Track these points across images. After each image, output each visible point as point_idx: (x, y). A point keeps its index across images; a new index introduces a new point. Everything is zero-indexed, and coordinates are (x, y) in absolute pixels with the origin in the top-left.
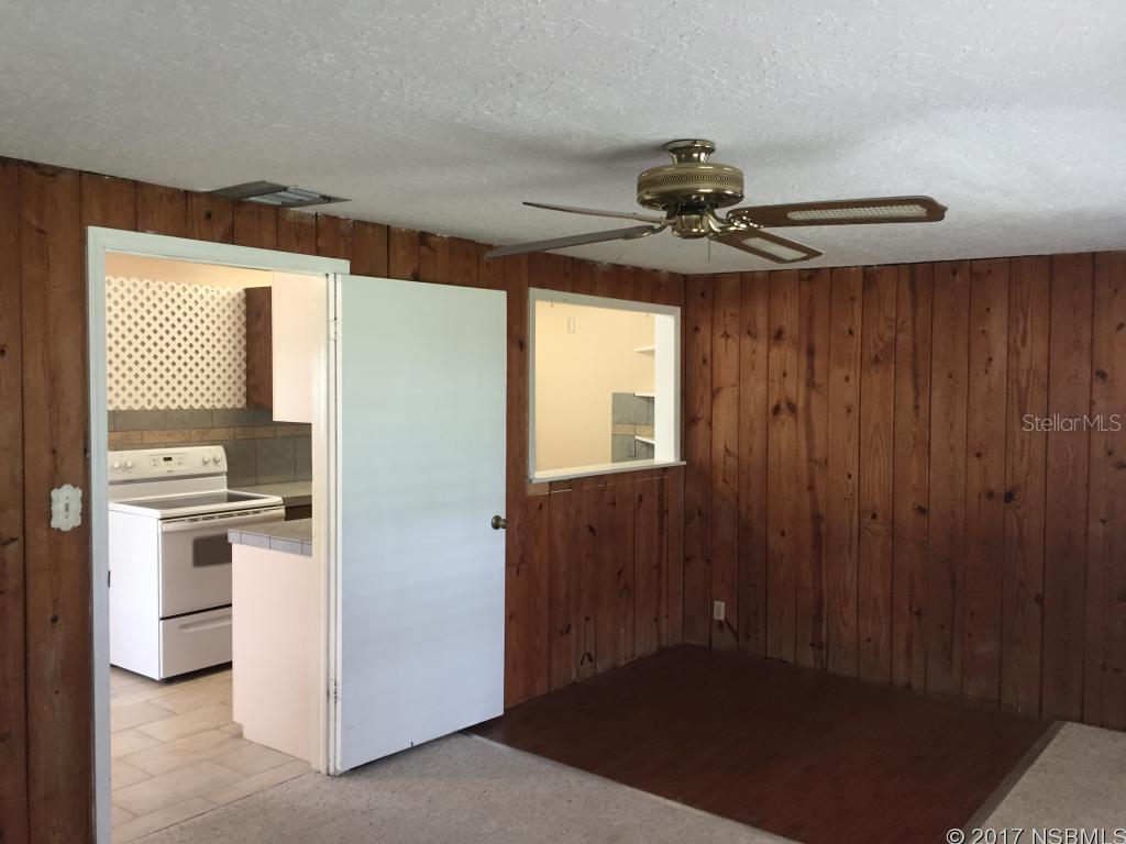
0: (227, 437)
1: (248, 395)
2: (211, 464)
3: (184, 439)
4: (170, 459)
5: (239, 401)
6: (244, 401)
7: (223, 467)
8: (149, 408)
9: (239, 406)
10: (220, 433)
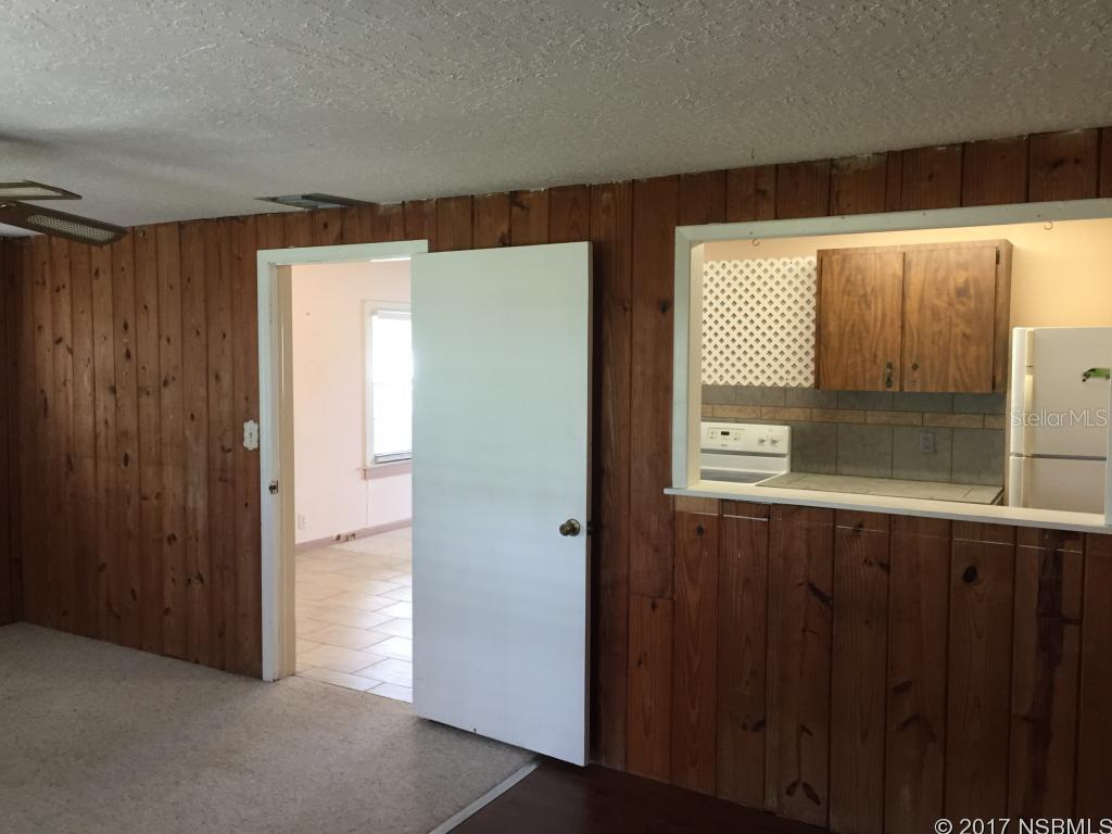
0: (802, 418)
1: (817, 373)
2: (767, 444)
3: (753, 415)
4: (727, 434)
5: (806, 379)
6: (812, 380)
7: (784, 447)
8: (721, 383)
9: (806, 385)
10: (796, 414)
